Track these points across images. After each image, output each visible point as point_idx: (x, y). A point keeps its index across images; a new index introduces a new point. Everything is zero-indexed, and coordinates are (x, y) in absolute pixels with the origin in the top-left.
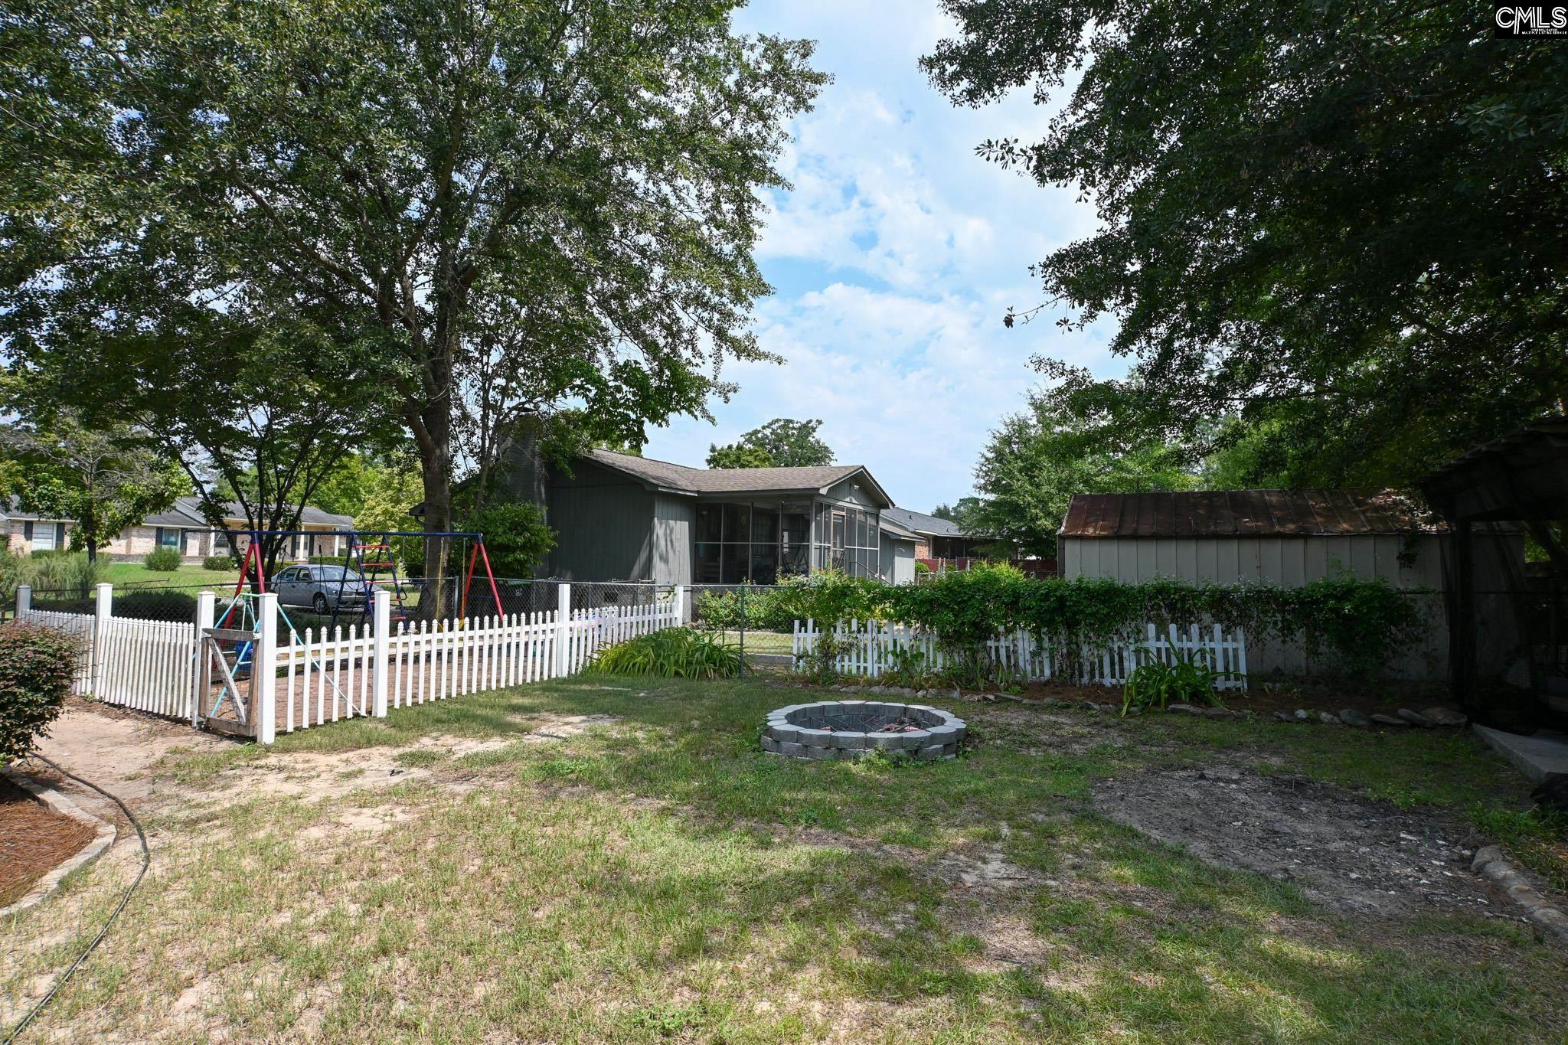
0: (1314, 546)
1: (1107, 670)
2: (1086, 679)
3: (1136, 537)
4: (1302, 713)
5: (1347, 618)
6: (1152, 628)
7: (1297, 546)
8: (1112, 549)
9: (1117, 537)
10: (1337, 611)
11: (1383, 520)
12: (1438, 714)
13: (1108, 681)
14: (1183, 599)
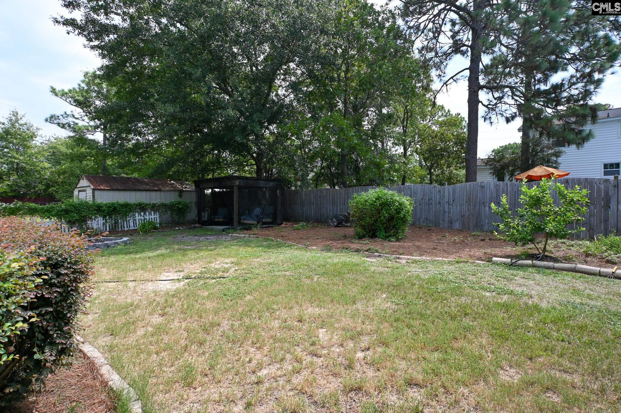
0: (162, 193)
1: (125, 226)
2: (120, 229)
3: (117, 190)
4: (177, 228)
5: (180, 208)
6: (137, 214)
7: (159, 193)
8: (111, 193)
9: (113, 190)
10: (178, 207)
11: (173, 187)
12: (198, 225)
13: (126, 229)
14: (146, 206)
